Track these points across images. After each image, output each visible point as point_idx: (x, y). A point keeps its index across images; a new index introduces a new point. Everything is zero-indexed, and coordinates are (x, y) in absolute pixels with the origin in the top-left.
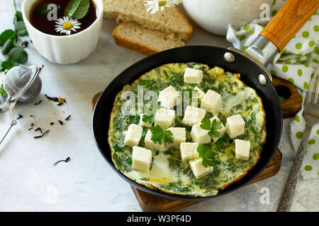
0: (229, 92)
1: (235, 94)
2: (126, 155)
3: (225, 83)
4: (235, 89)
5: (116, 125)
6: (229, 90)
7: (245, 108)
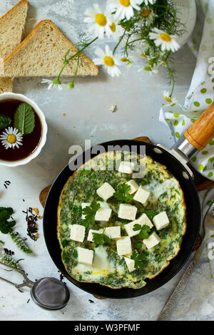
0: (157, 180)
1: (161, 182)
2: (72, 248)
3: (153, 171)
4: (162, 177)
5: (62, 218)
6: (157, 177)
7: (170, 196)
